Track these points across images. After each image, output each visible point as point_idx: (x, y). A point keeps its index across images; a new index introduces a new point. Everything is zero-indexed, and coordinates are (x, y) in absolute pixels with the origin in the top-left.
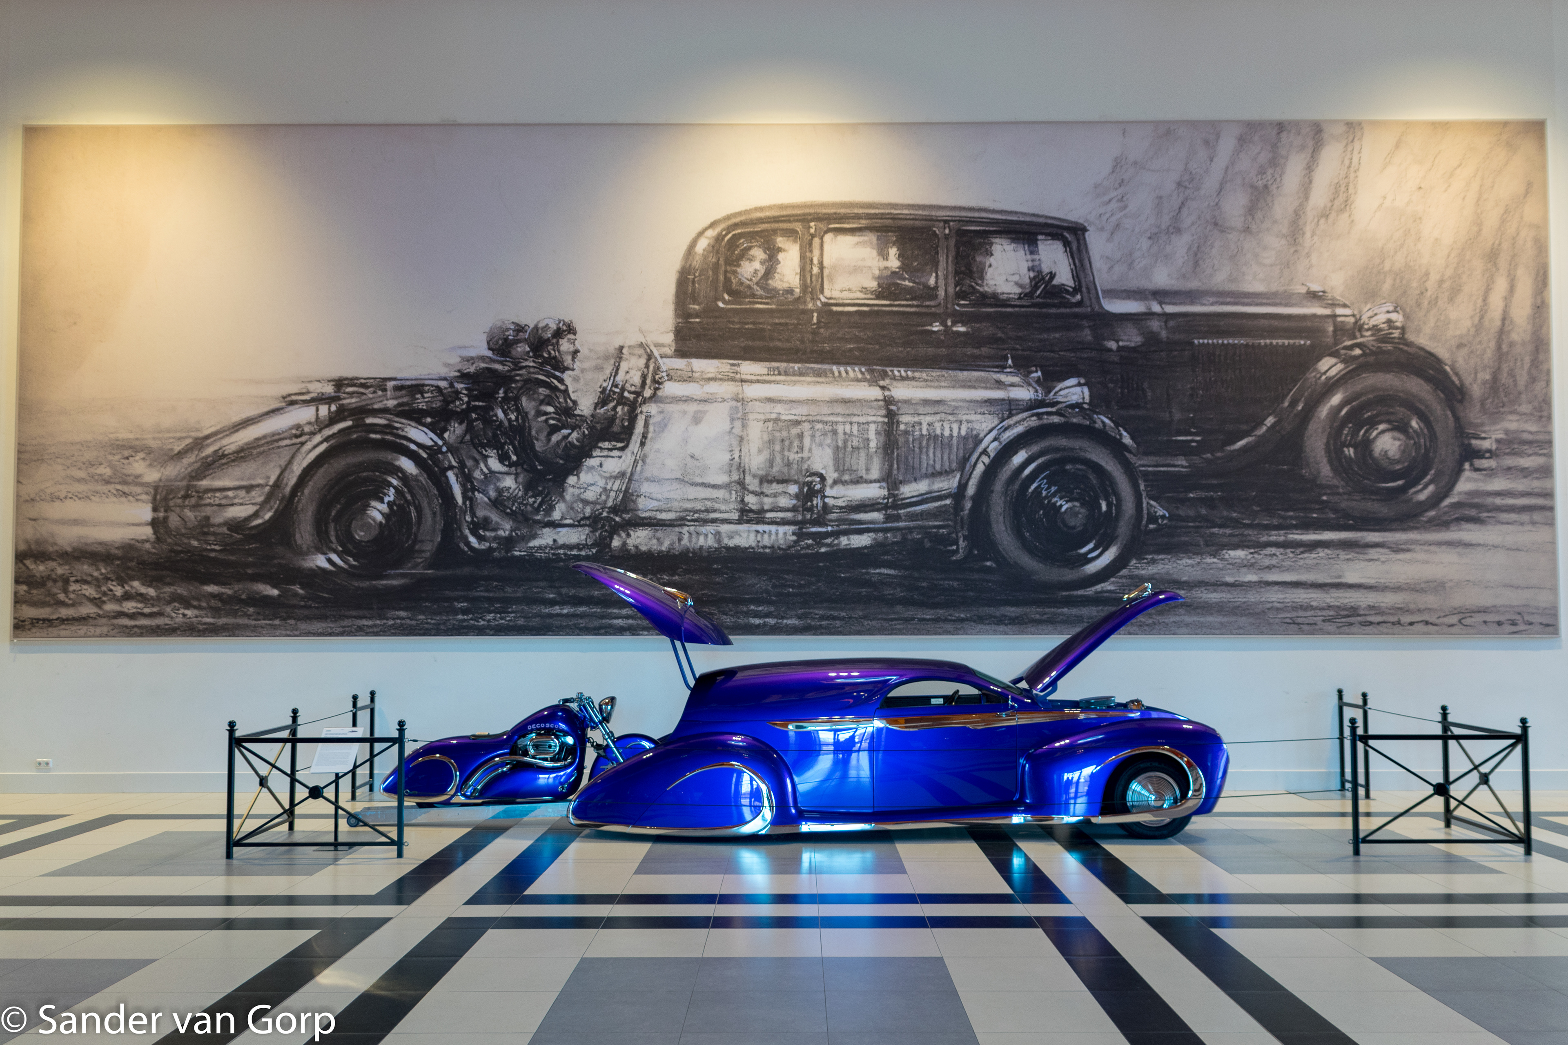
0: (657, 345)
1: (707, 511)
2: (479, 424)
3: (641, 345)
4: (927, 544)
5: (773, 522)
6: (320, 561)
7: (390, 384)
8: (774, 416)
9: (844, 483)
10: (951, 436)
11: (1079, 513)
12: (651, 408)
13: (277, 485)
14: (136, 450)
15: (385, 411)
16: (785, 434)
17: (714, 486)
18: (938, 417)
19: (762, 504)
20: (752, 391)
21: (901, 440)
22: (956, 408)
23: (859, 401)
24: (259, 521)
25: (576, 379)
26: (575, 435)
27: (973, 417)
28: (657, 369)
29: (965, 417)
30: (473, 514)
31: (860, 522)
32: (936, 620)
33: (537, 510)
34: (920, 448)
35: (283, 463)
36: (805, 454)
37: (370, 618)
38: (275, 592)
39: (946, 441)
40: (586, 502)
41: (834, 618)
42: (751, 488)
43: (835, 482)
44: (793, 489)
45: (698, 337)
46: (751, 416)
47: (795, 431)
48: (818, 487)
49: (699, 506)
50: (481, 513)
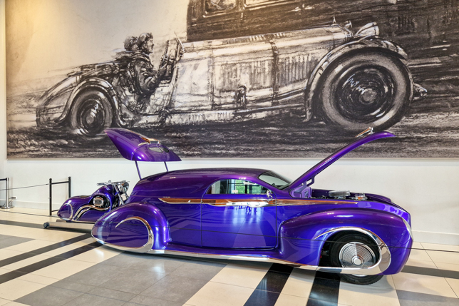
0: (181, 38)
1: (199, 106)
2: (122, 78)
3: (175, 39)
4: (291, 115)
5: (225, 109)
6: (78, 131)
7: (96, 66)
8: (225, 63)
9: (254, 89)
10: (304, 62)
11: (371, 94)
12: (179, 65)
13: (66, 106)
14: (32, 96)
15: (95, 76)
16: (229, 70)
17: (202, 95)
18: (297, 54)
19: (220, 101)
20: (217, 53)
21: (280, 67)
22: (306, 48)
23: (261, 51)
24: (62, 118)
25: (153, 56)
26: (153, 79)
27: (314, 51)
28: (181, 48)
29: (311, 52)
30: (121, 112)
31: (261, 107)
32: (295, 150)
33: (141, 109)
34: (289, 70)
35: (68, 97)
36: (238, 78)
37: (92, 151)
38: (67, 143)
39: (301, 65)
40: (157, 105)
41: (250, 150)
42: (216, 95)
43: (250, 89)
44: (233, 94)
45: (196, 32)
46: (216, 64)
47: (234, 68)
48: (243, 92)
49: (196, 104)
50: (123, 112)
